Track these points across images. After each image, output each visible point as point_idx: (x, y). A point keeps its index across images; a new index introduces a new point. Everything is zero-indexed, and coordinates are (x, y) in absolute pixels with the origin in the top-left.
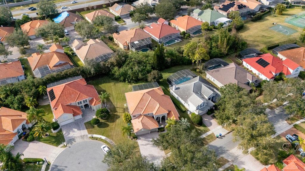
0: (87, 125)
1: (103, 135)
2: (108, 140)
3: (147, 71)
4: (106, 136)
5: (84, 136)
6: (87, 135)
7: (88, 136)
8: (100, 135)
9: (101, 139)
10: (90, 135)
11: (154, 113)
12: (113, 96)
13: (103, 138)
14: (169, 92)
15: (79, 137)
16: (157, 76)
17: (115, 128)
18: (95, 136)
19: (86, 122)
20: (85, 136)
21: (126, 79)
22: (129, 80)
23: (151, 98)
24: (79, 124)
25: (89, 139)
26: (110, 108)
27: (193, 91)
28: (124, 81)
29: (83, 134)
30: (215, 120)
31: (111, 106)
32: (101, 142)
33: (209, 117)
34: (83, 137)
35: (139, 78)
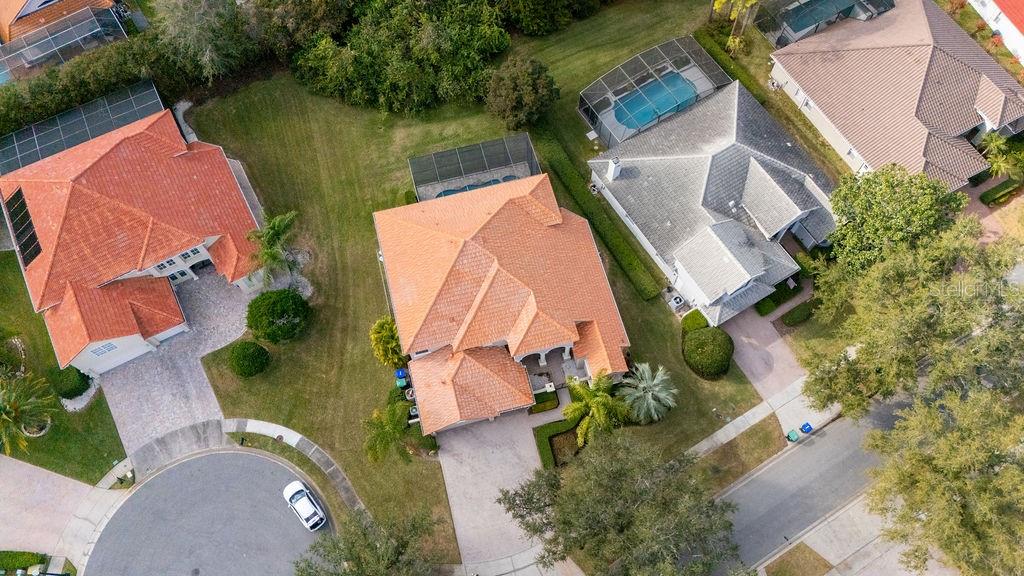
0: (215, 371)
1: (287, 424)
2: (313, 452)
4: (303, 431)
5: (206, 425)
6: (219, 423)
7: (224, 430)
8: (277, 422)
9: (278, 445)
10: (231, 425)
11: (514, 341)
13: (292, 438)
15: (182, 431)
17: (338, 386)
18: (254, 426)
19: (209, 351)
20: (208, 431)
21: (382, 99)
22: (396, 105)
23: (496, 265)
24: (180, 363)
25: (228, 442)
26: (313, 273)
27: (705, 203)
29: (201, 419)
30: (791, 346)
31: (316, 258)
32: (283, 462)
33: (765, 325)
34: (205, 432)
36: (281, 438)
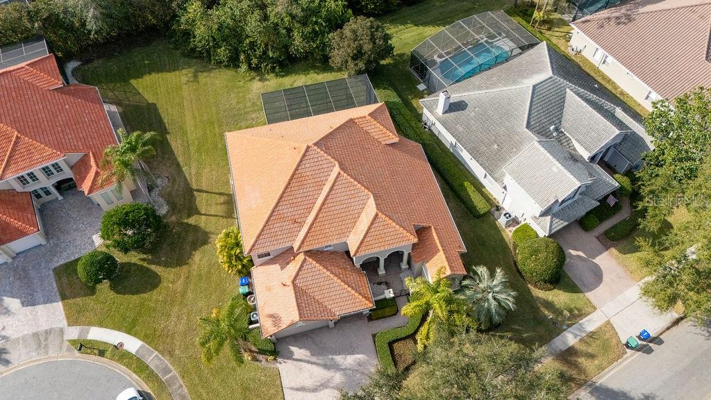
0: (65, 280)
1: (129, 331)
2: (153, 359)
3: (328, 20)
4: (145, 338)
5: (48, 332)
6: (62, 331)
7: (66, 337)
8: (119, 329)
9: (119, 353)
10: (73, 333)
11: (353, 243)
12: (185, 133)
13: (132, 344)
14: (419, 117)
15: (24, 338)
16: (367, 47)
17: (184, 294)
18: (97, 334)
19: (62, 262)
20: (50, 338)
21: (242, 57)
22: (255, 61)
23: (337, 169)
24: (32, 273)
25: (68, 350)
26: (170, 194)
27: (528, 126)
28: (234, 62)
29: (44, 326)
30: (617, 258)
31: (174, 180)
32: (120, 369)
33: (590, 239)
34: (46, 339)
35: (292, 50)
36: (121, 345)
